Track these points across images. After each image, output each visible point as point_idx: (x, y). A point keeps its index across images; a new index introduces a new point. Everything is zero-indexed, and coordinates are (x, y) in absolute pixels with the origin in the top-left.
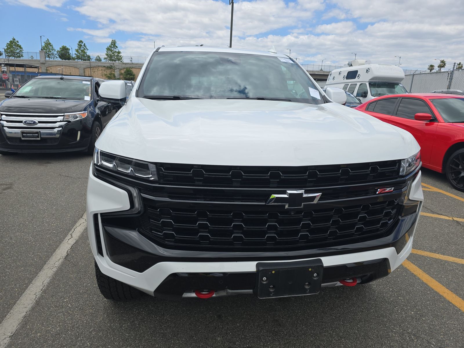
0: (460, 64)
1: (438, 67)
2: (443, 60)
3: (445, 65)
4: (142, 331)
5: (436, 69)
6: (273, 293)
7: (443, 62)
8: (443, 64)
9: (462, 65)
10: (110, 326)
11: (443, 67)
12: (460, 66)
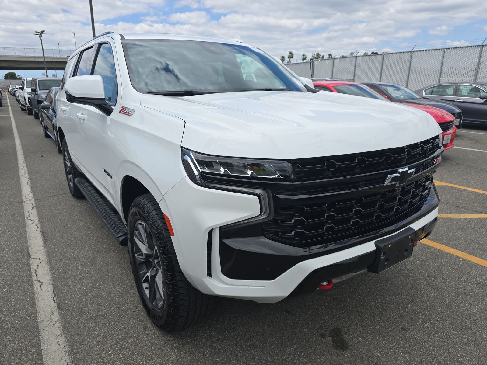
0: (304, 55)
1: (288, 58)
2: (291, 52)
3: (293, 56)
4: (229, 350)
5: (287, 59)
6: (387, 266)
7: (291, 53)
8: (291, 56)
9: (306, 56)
10: (192, 359)
11: (292, 57)
12: (305, 57)
